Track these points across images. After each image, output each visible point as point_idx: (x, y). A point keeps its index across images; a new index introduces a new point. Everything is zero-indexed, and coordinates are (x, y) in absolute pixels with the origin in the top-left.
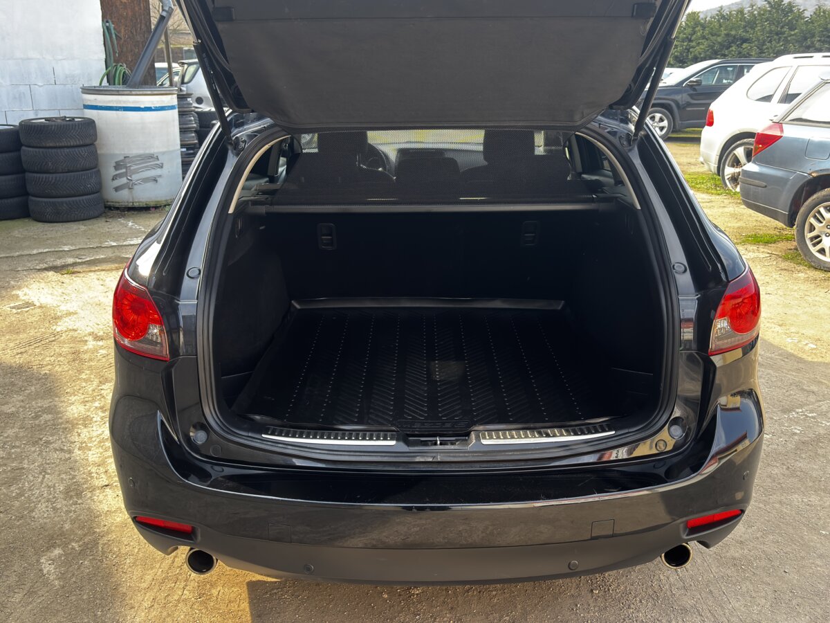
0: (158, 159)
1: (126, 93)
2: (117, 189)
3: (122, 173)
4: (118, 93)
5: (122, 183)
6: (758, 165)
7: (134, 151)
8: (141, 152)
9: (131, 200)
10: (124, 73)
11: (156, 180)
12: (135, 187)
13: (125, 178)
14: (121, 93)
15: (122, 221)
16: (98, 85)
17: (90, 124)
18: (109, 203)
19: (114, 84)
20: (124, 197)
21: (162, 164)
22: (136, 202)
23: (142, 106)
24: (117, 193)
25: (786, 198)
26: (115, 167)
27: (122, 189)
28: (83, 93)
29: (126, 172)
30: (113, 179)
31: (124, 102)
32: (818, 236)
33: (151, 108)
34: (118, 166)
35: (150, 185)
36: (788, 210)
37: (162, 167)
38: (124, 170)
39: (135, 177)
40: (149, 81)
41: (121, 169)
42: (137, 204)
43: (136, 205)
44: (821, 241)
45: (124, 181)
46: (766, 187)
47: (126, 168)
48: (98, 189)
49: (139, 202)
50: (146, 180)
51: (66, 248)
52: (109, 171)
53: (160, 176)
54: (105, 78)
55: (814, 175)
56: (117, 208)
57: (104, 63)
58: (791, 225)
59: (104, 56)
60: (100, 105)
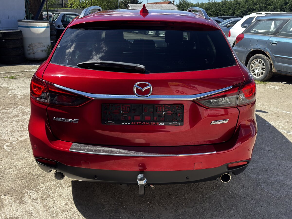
0: (43, 44)
9: (34, 58)
12: (35, 53)
14: (31, 22)
23: (38, 26)
24: (29, 55)
28: (18, 21)
31: (32, 25)
32: (254, 70)
33: (41, 27)
34: (29, 46)
36: (245, 62)
37: (44, 47)
39: (35, 50)
45: (31, 51)
46: (239, 54)
47: (32, 47)
48: (23, 54)
52: (27, 48)
55: (253, 50)
59: (25, 10)
60: (24, 26)
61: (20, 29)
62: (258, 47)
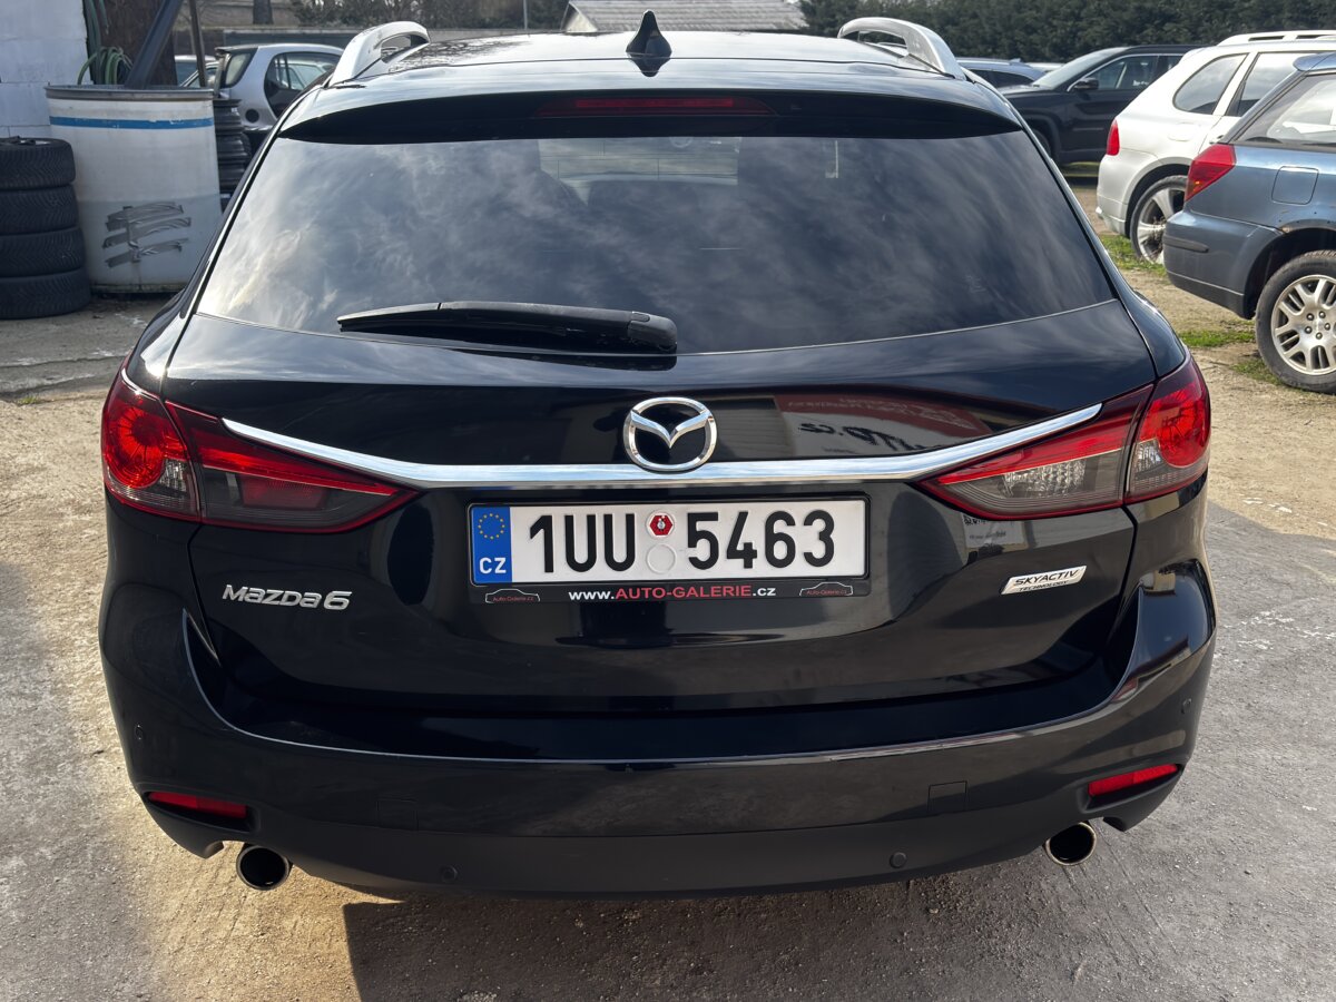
0: (181, 210)
1: (123, 96)
2: (112, 262)
3: (119, 236)
4: (110, 97)
5: (121, 253)
6: (1192, 214)
7: (140, 198)
8: (152, 198)
9: (137, 282)
10: (121, 63)
11: (178, 247)
12: (143, 259)
13: (126, 244)
14: (114, 96)
15: (121, 316)
16: (76, 83)
17: (62, 150)
18: (99, 287)
19: (104, 83)
20: (124, 275)
21: (189, 219)
22: (145, 285)
23: (153, 120)
24: (112, 270)
25: (1239, 269)
26: (107, 224)
27: (121, 263)
28: (49, 96)
29: (128, 233)
30: (105, 246)
31: (121, 112)
32: (1293, 333)
33: (168, 122)
34: (113, 222)
35: (170, 255)
36: (1243, 290)
37: (189, 224)
38: (123, 230)
39: (142, 242)
40: (163, 78)
41: (119, 228)
42: (148, 288)
43: (146, 289)
44: (1297, 341)
45: (123, 248)
46: (1207, 251)
47: (126, 225)
48: (80, 261)
49: (150, 285)
50: (161, 247)
51: (25, 362)
52: (97, 232)
53: (186, 240)
54: (87, 73)
55: (1287, 230)
56: (114, 296)
57: (85, 45)
58: (1248, 314)
59: (86, 36)
60: (80, 117)
61: (61, 133)
62: (1316, 217)
